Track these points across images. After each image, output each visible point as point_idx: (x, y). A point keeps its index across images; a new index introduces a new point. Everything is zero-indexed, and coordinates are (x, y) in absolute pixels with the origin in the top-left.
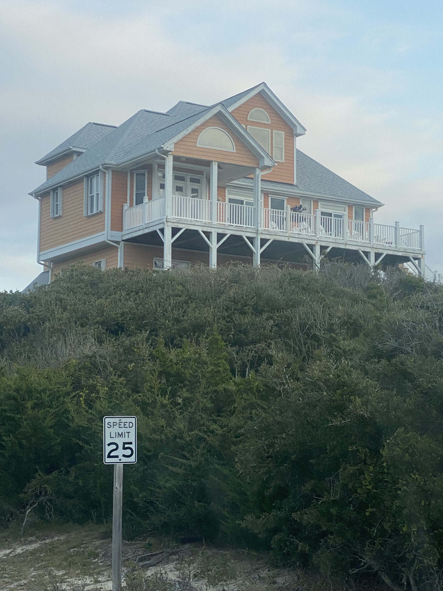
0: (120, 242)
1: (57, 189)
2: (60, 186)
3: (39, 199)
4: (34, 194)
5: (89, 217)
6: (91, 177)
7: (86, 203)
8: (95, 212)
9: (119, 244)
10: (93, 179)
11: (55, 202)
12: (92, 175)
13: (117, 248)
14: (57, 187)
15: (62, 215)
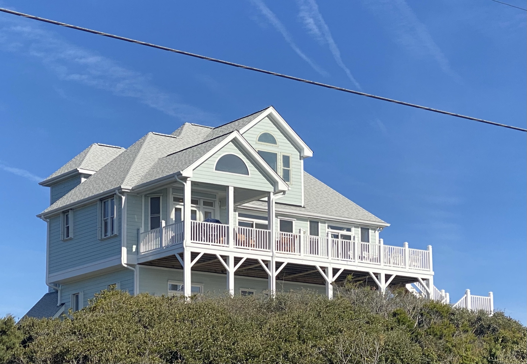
0: (135, 265)
1: (68, 211)
2: (71, 209)
3: (47, 221)
4: (42, 217)
5: (102, 240)
6: (104, 201)
7: (100, 226)
8: (109, 236)
9: (134, 267)
10: (106, 203)
11: (65, 225)
12: (105, 199)
13: (133, 271)
14: (69, 210)
15: (73, 238)
